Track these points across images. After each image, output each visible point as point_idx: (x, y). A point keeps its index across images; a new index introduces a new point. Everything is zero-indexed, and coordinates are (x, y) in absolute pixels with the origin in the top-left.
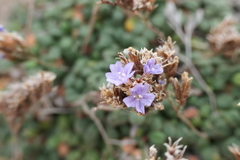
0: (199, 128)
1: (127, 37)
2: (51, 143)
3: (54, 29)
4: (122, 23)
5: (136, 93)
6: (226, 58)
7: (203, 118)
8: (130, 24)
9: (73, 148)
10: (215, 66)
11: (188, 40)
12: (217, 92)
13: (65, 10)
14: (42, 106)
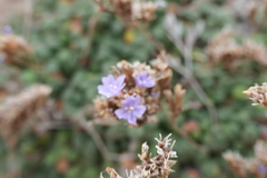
0: (199, 142)
1: (126, 49)
2: (50, 159)
3: (52, 41)
4: (121, 35)
5: (128, 105)
6: (227, 71)
7: (203, 132)
8: (131, 36)
9: (72, 164)
10: (216, 79)
11: (188, 52)
12: (218, 105)
13: (63, 21)
14: (39, 120)
